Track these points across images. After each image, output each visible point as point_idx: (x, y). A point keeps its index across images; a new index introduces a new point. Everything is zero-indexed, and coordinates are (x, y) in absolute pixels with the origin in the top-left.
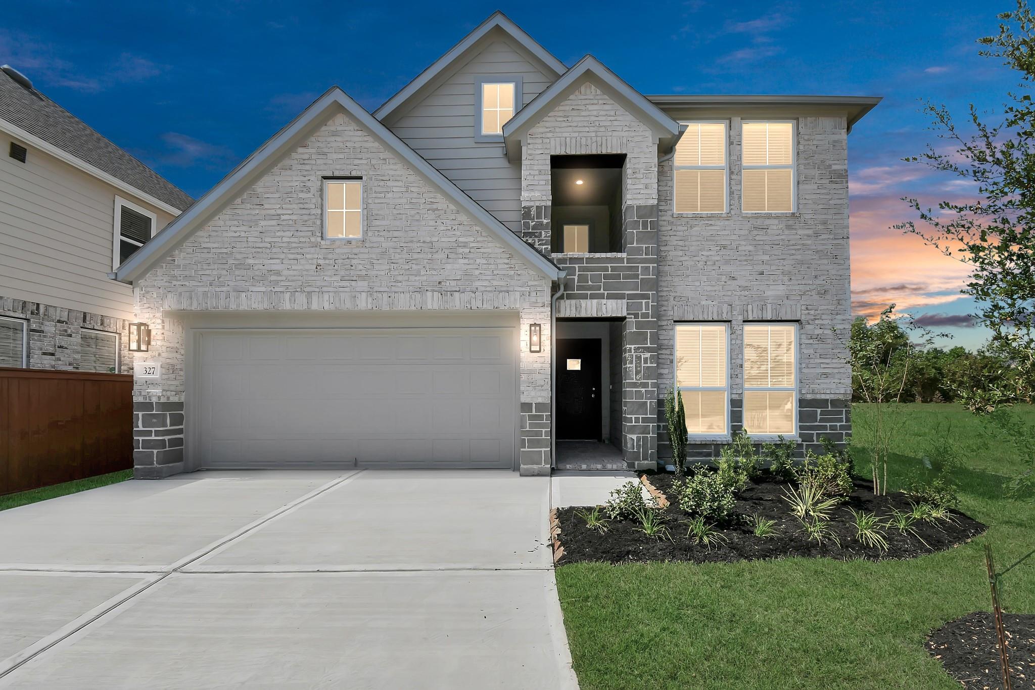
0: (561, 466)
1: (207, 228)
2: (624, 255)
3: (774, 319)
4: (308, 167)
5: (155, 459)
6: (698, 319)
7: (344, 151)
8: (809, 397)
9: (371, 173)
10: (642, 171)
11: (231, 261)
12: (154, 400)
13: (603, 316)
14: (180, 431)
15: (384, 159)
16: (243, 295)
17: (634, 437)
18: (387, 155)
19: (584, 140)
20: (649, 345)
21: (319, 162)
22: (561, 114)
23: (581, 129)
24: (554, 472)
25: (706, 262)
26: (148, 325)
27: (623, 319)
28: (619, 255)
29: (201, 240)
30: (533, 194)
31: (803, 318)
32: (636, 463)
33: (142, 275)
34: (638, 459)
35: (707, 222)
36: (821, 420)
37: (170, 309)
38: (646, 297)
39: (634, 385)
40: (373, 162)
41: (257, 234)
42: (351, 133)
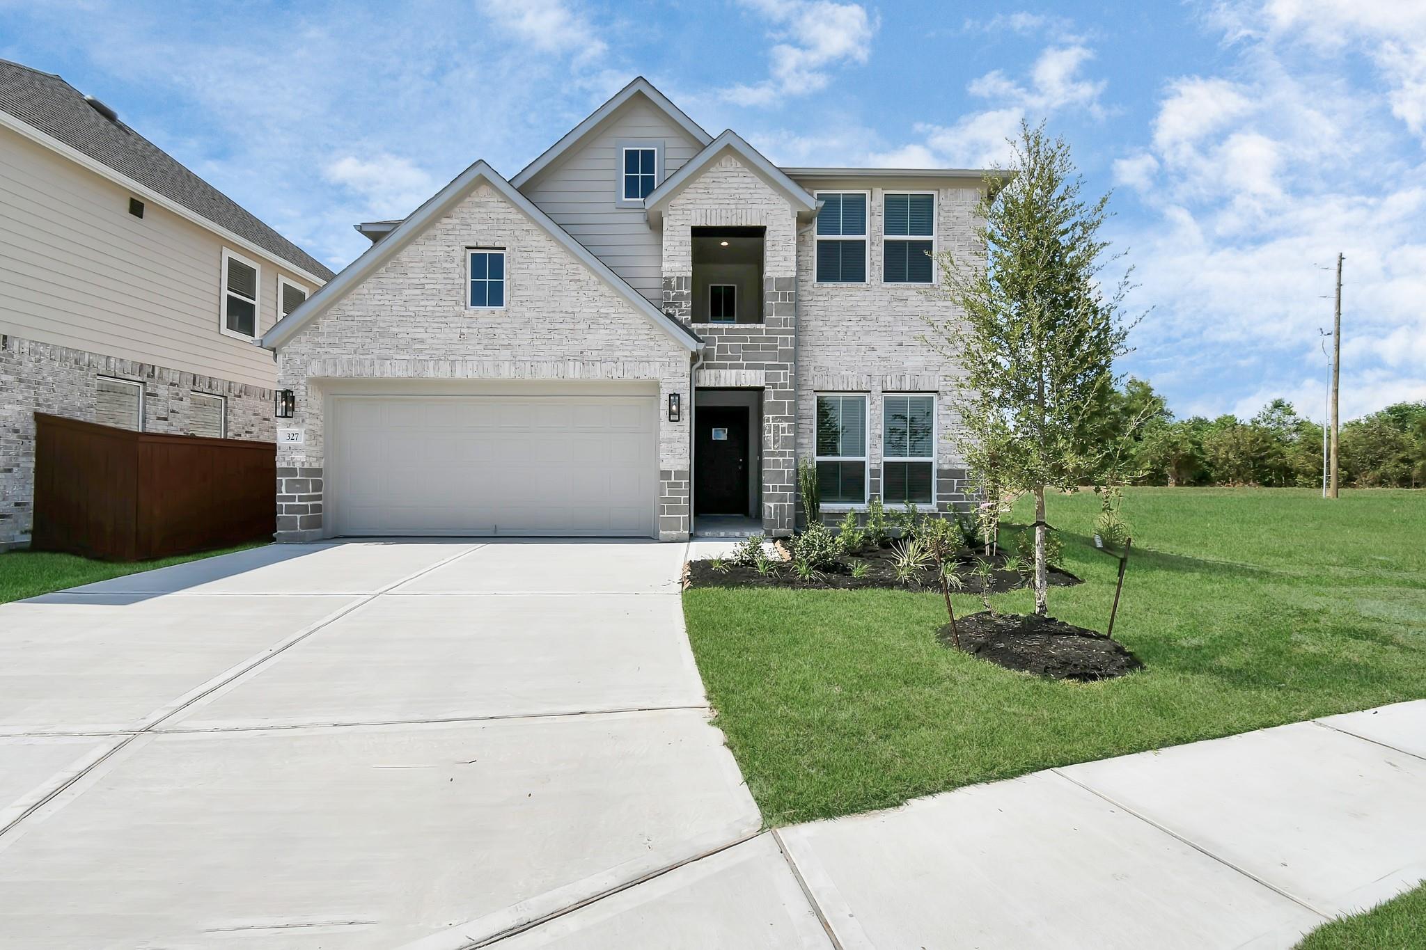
0: (699, 533)
1: (351, 297)
2: (763, 326)
3: (912, 390)
4: (451, 238)
5: (298, 524)
6: (837, 389)
7: (488, 222)
8: (946, 467)
9: (514, 244)
10: (781, 244)
11: (375, 330)
12: (298, 466)
13: (742, 386)
14: (319, 498)
15: (527, 231)
16: (388, 362)
17: (772, 505)
18: (530, 226)
19: (724, 211)
20: (787, 415)
21: (463, 232)
22: (701, 186)
23: (721, 202)
24: (692, 537)
25: (846, 333)
26: (292, 392)
27: (762, 389)
28: (758, 326)
29: (344, 307)
30: (673, 264)
31: (941, 389)
32: (774, 530)
33: (285, 342)
34: (775, 526)
35: (847, 293)
36: (958, 490)
37: (314, 376)
38: (785, 367)
39: (772, 454)
40: (517, 233)
41: (401, 303)
42: (495, 205)
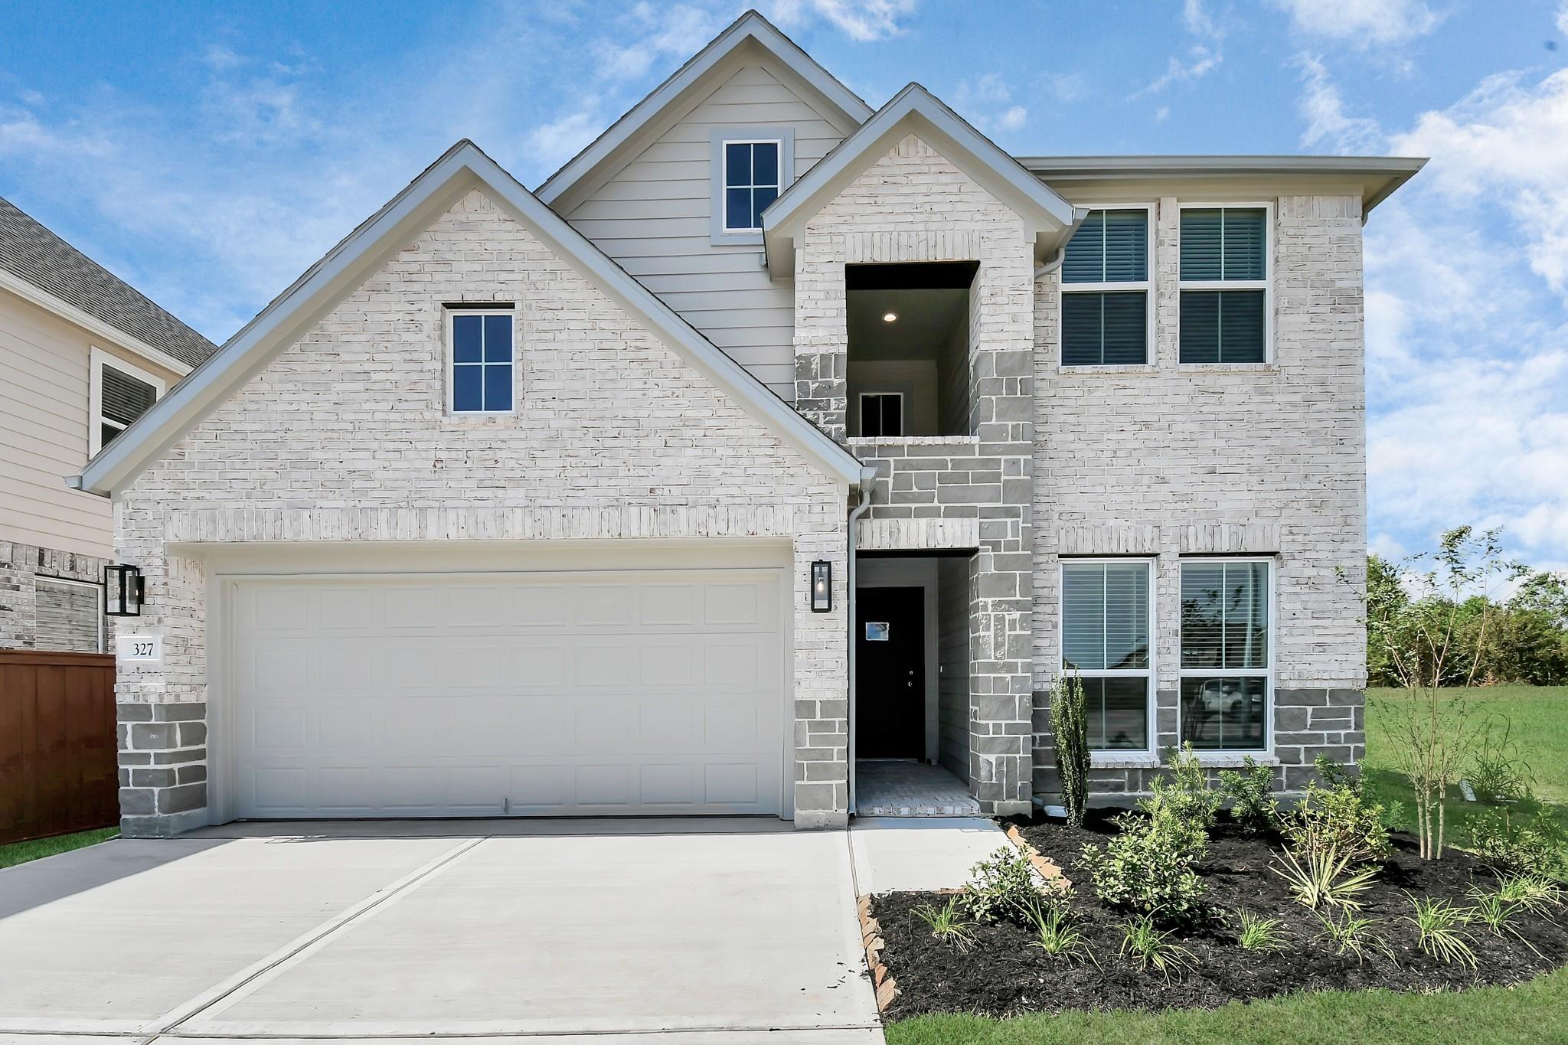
0: (864, 810)
1: (240, 397)
2: (975, 440)
3: (1233, 550)
4: (417, 287)
5: (156, 804)
6: (1101, 552)
7: (482, 258)
8: (1293, 685)
9: (530, 296)
10: (1007, 291)
11: (283, 455)
12: (153, 700)
13: (938, 547)
14: (201, 754)
15: (553, 272)
16: (306, 514)
17: (992, 758)
18: (560, 264)
19: (904, 236)
20: (1018, 597)
21: (437, 277)
22: (864, 191)
23: (898, 218)
24: (853, 820)
25: (1115, 452)
26: (138, 570)
27: (973, 551)
28: (966, 440)
29: (229, 417)
30: (814, 333)
31: (1283, 549)
32: (996, 803)
33: (127, 481)
34: (997, 795)
35: (1118, 382)
36: (1313, 726)
37: (177, 540)
38: (1012, 513)
39: (992, 667)
40: (534, 277)
41: (329, 406)
42: (495, 226)
